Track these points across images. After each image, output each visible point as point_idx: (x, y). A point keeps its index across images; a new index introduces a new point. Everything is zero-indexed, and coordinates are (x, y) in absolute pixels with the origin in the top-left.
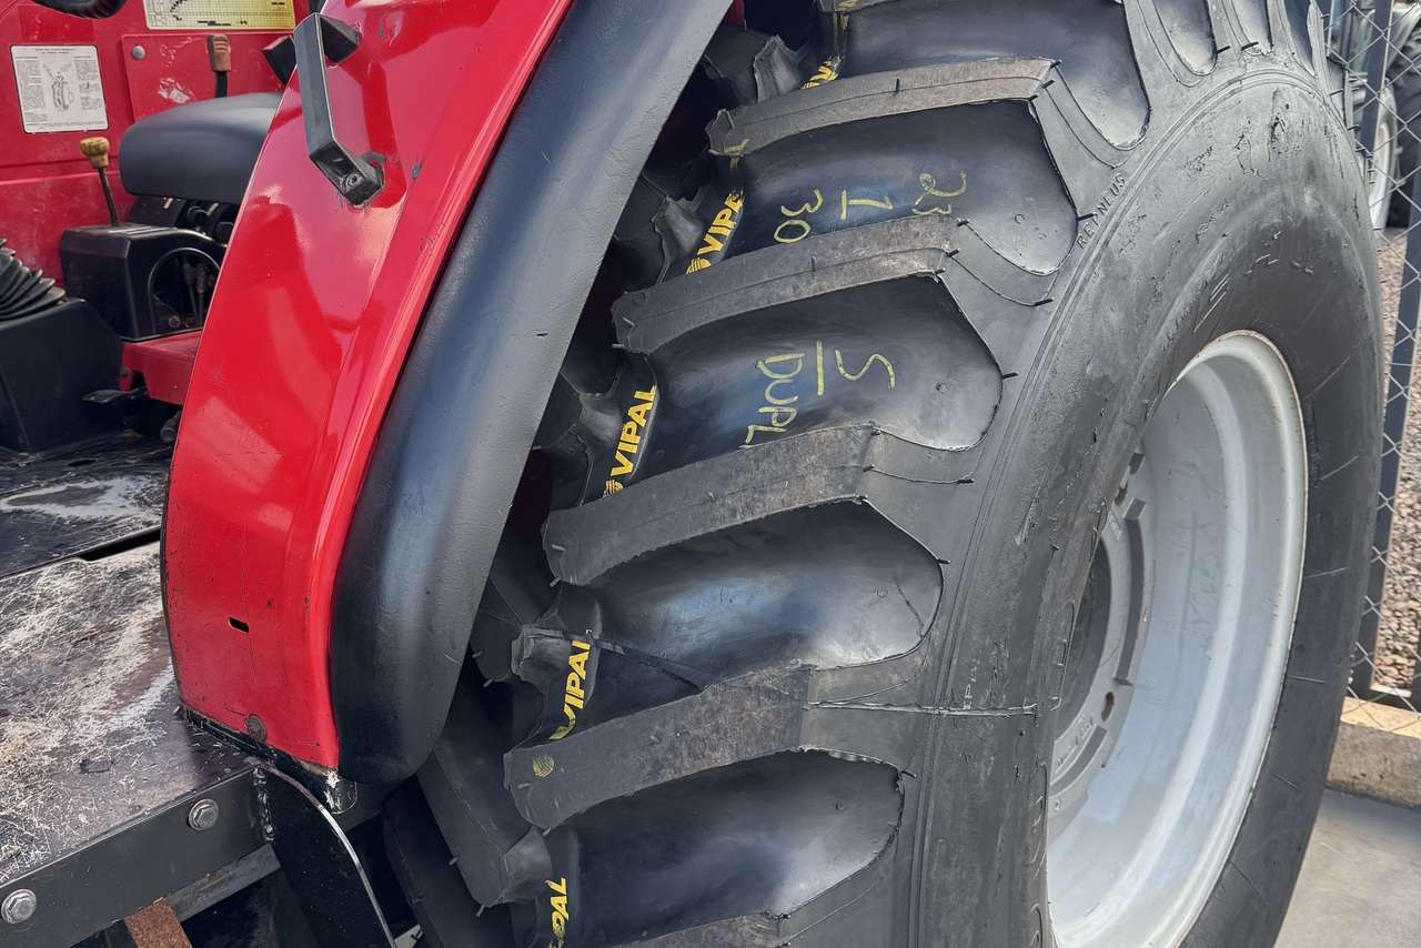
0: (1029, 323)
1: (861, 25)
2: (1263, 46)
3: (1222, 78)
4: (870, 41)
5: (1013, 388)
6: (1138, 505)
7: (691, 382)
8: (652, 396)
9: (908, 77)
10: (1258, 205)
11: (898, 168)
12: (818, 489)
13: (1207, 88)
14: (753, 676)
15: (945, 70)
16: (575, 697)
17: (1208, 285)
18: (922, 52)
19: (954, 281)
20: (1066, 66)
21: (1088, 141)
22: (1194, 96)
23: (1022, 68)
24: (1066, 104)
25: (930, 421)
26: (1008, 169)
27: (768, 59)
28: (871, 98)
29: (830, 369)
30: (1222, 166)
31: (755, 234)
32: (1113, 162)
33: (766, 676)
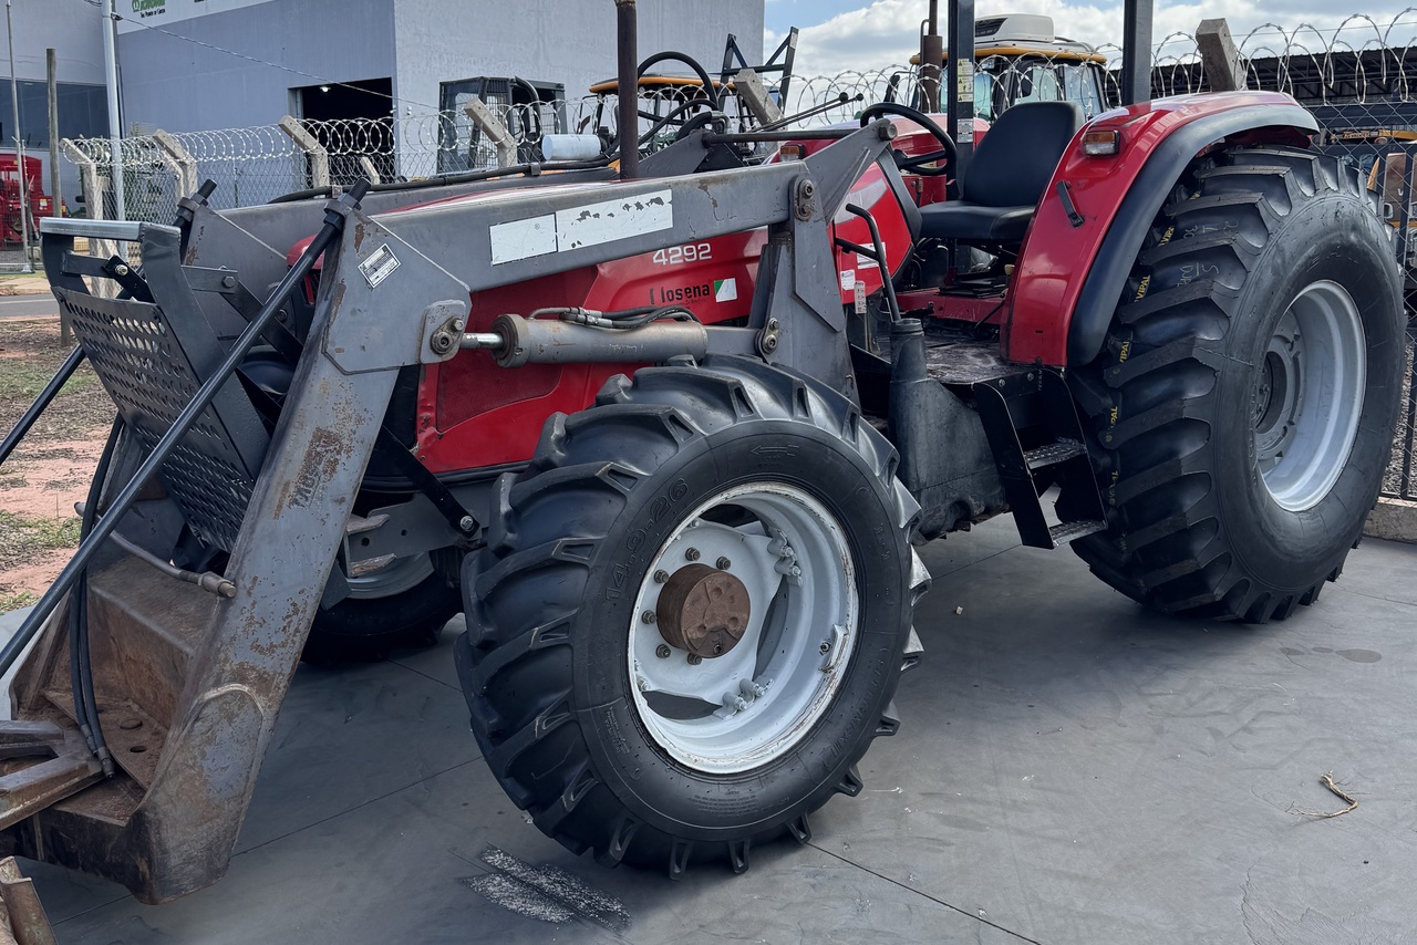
0: (1255, 260)
1: (1207, 182)
2: (1334, 187)
3: (1317, 198)
4: (1209, 187)
5: (1250, 275)
6: (1298, 353)
7: (1159, 274)
8: (1149, 277)
9: (1222, 197)
10: (1331, 236)
11: (1219, 220)
12: (1199, 295)
13: (1311, 201)
14: (1180, 341)
15: (1233, 195)
16: (1123, 356)
17: (1310, 258)
18: (1225, 190)
19: (1235, 247)
20: (1267, 195)
21: (1273, 214)
22: (1307, 203)
23: (1253, 195)
24: (1266, 204)
25: (1228, 282)
26: (1250, 220)
27: (1180, 191)
28: (1212, 202)
29: (1200, 269)
30: (1316, 224)
31: (1177, 236)
32: (1280, 220)
33: (1184, 340)
